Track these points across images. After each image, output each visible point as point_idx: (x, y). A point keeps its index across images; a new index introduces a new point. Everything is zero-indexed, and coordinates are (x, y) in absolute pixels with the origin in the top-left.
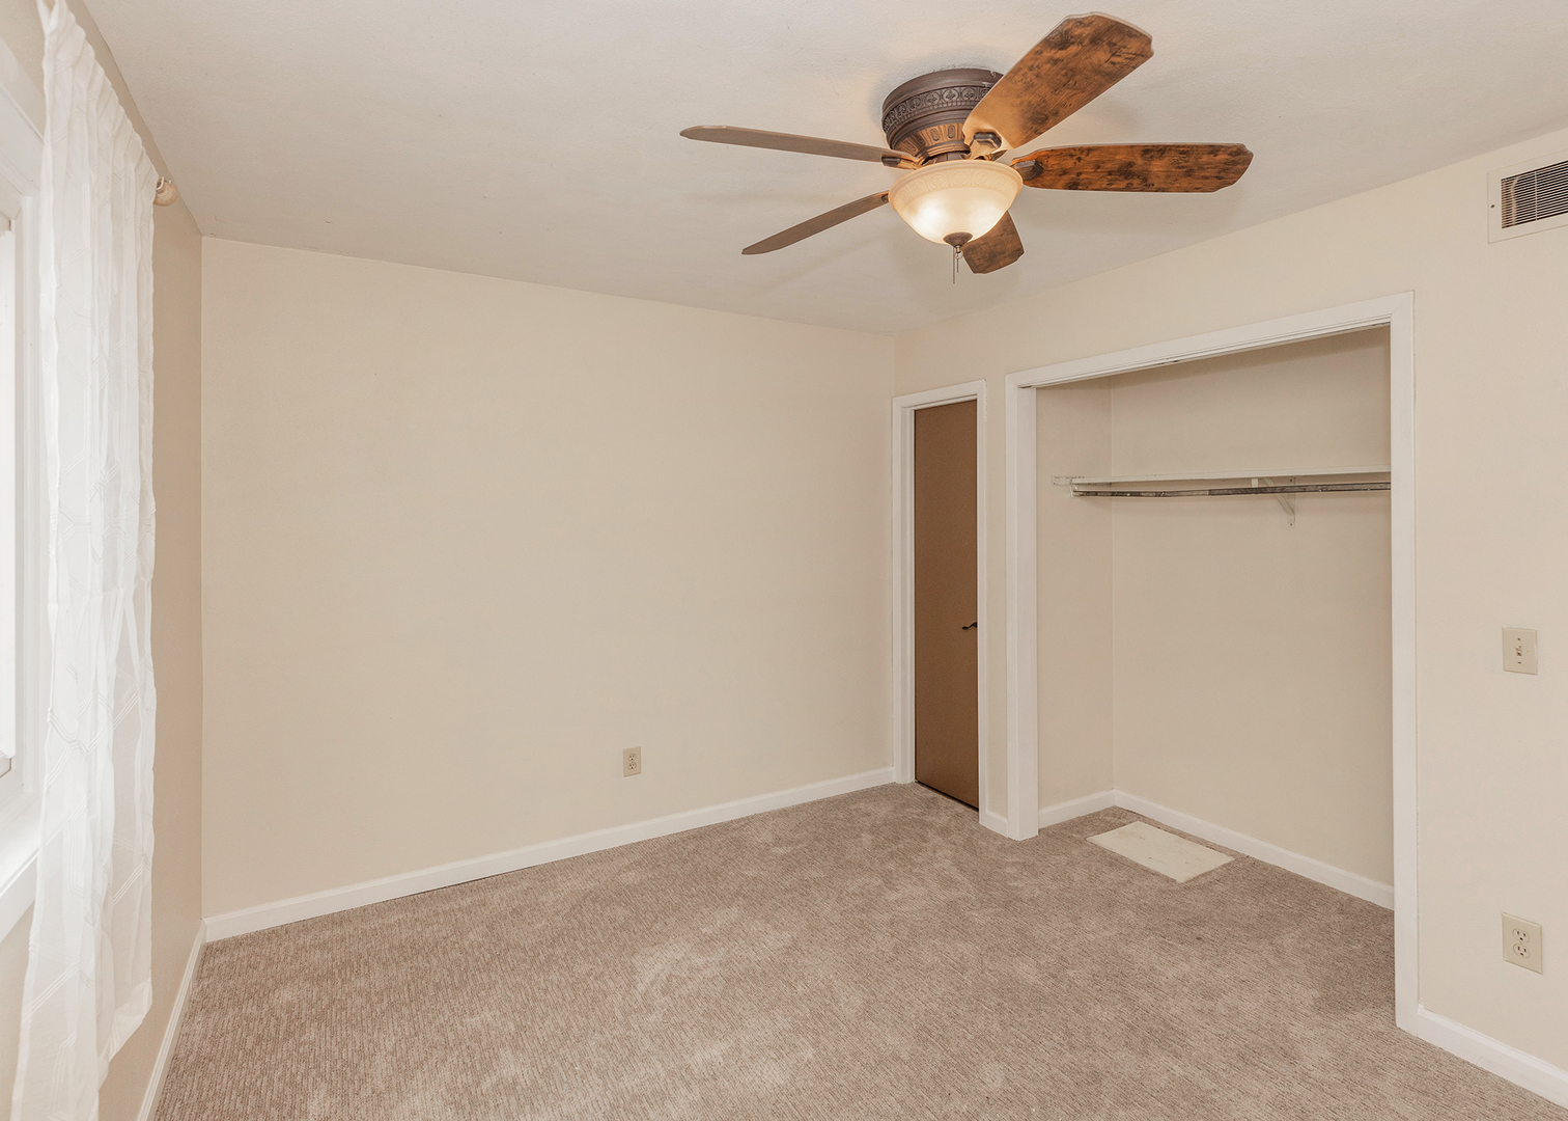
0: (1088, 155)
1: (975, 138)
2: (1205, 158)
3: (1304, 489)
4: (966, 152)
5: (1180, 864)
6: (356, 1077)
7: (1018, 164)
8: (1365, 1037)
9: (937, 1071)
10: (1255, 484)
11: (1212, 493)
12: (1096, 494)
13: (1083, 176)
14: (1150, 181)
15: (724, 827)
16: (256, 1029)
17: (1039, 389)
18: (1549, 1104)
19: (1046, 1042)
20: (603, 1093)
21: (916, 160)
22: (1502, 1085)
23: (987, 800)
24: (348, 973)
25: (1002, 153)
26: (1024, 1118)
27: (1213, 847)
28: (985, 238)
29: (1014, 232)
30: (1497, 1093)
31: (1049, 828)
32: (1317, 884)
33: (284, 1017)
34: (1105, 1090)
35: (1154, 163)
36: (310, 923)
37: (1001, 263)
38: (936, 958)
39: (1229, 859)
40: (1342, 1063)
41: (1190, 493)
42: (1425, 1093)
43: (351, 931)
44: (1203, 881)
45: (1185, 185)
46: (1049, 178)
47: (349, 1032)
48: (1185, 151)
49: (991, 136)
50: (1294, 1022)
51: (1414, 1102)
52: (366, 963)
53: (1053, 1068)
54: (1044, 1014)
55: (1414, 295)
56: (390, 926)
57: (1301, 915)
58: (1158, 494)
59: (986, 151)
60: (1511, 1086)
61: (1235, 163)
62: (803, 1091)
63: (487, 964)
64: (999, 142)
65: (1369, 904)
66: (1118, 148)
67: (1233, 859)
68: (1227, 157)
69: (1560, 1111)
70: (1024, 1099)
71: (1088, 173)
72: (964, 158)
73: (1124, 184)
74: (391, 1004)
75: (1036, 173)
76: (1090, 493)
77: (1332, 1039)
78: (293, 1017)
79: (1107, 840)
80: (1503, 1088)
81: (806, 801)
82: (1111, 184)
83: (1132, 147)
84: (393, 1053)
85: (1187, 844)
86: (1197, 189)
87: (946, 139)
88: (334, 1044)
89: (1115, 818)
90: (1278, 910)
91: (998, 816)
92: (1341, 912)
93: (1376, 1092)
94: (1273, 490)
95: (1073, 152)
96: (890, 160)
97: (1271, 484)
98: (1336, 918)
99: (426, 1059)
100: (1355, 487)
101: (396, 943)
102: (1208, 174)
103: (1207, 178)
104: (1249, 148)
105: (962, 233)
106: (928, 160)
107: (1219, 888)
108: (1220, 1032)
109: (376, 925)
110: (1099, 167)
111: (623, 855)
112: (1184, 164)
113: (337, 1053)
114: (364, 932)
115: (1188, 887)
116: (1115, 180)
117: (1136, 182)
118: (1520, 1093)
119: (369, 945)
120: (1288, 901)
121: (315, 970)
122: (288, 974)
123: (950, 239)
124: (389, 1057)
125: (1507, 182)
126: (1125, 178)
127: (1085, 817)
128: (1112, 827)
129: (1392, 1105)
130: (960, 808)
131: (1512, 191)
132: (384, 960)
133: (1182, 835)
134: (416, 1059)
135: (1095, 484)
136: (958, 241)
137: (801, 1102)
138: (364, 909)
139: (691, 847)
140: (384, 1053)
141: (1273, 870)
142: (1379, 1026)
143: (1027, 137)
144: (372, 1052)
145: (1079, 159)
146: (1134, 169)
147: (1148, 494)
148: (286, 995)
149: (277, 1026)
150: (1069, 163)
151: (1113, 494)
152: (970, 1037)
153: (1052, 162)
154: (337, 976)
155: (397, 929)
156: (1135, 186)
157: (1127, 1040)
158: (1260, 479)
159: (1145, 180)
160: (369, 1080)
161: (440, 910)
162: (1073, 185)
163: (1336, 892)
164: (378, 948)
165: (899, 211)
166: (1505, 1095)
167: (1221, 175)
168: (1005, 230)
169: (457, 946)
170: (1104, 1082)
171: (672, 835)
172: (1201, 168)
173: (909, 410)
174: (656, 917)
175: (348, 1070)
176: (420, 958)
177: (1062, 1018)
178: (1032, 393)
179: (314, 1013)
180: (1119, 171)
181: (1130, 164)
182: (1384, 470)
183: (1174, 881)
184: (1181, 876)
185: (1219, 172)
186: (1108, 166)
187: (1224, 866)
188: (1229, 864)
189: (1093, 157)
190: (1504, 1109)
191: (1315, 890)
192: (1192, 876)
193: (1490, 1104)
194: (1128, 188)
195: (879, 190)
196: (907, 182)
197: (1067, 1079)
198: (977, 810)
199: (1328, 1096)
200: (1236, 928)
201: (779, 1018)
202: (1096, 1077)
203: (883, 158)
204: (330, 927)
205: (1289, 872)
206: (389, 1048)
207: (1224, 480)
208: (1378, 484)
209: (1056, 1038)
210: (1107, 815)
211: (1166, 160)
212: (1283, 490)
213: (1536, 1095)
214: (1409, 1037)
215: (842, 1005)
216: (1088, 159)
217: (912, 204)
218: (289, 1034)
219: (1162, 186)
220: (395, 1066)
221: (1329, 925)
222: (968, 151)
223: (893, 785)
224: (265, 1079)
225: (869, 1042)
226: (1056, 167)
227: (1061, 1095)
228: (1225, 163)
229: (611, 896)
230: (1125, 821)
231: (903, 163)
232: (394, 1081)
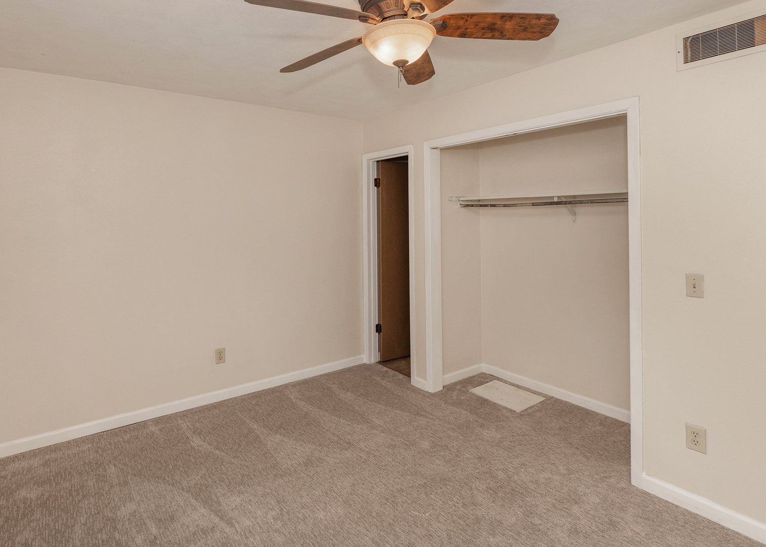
0: (471, 18)
1: (410, 7)
2: (534, 21)
3: (581, 202)
4: (405, 15)
5: (517, 402)
6: (64, 539)
7: (434, 22)
8: (616, 491)
9: (391, 521)
10: (556, 200)
11: (533, 204)
12: (472, 206)
13: (468, 30)
14: (504, 34)
15: (273, 391)
16: (5, 514)
17: (442, 149)
18: (709, 521)
19: (450, 503)
20: (205, 542)
21: (378, 19)
22: (686, 513)
23: (415, 372)
24: (59, 479)
25: (426, 15)
26: (439, 545)
27: (534, 392)
28: (414, 64)
29: (430, 62)
30: (683, 517)
31: (448, 385)
32: (588, 410)
33: (22, 506)
34: (482, 528)
35: (506, 23)
36: (38, 451)
37: (423, 79)
38: (390, 459)
39: (543, 399)
40: (605, 505)
41: (522, 205)
42: (648, 519)
43: (61, 455)
44: (530, 411)
45: (523, 36)
46: (450, 31)
47: (60, 513)
48: (523, 17)
49: (419, 5)
50: (579, 485)
51: (642, 524)
52: (70, 473)
53: (454, 516)
54: (449, 487)
55: (639, 99)
56: (83, 452)
57: (581, 427)
58: (505, 206)
59: (416, 14)
60: (690, 513)
61: (549, 25)
62: (318, 537)
63: (140, 471)
64: (423, 9)
65: (615, 420)
66: (487, 15)
67: (544, 399)
68: (545, 21)
69: (715, 525)
70: (439, 534)
71: (471, 28)
72: (404, 18)
73: (490, 35)
74: (84, 497)
75: (444, 28)
76: (469, 205)
77: (599, 493)
78: (27, 506)
79: (479, 391)
80: (686, 514)
81: (317, 375)
82: (483, 35)
83: (495, 14)
84: (85, 524)
85: (521, 392)
86: (529, 39)
87: (394, 8)
88: (51, 520)
89: (483, 379)
90: (569, 425)
91: (421, 380)
92: (601, 424)
93: (623, 520)
94: (566, 203)
95: (463, 16)
96: (363, 19)
97: (564, 200)
98: (598, 428)
99: (104, 527)
100: (608, 201)
101: (87, 461)
102: (535, 30)
103: (534, 32)
104: (557, 16)
105: (403, 60)
106: (384, 19)
107: (538, 414)
108: (542, 492)
109: (76, 451)
110: (477, 25)
111: (215, 408)
112: (523, 24)
113: (52, 526)
114: (69, 456)
115: (522, 415)
116: (486, 32)
117: (497, 34)
118: (695, 516)
119: (71, 463)
120: (574, 420)
121: (40, 478)
122: (24, 481)
123: (396, 63)
124: (83, 527)
125: (686, 39)
126: (492, 32)
127: (467, 379)
128: (482, 383)
129: (631, 527)
130: (401, 376)
131: (688, 44)
132: (80, 471)
133: (518, 387)
134: (98, 527)
135: (471, 201)
136: (401, 65)
137: (317, 542)
138: (69, 442)
139: (254, 402)
140: (80, 524)
141: (566, 404)
142: (623, 484)
143: (439, 7)
144: (72, 524)
145: (467, 20)
146: (496, 27)
147: (499, 206)
148: (23, 493)
149: (18, 511)
150: (461, 23)
151: (481, 206)
152: (409, 501)
153: (452, 21)
154: (52, 481)
155: (87, 452)
156: (496, 36)
157: (494, 499)
158: (559, 197)
159: (502, 33)
160: (71, 540)
161: (112, 442)
162: (463, 35)
163: (598, 414)
164: (77, 464)
165: (368, 48)
166: (687, 518)
167: (542, 31)
168: (425, 61)
169: (122, 461)
170: (482, 523)
171: (243, 396)
172: (532, 27)
173: (371, 161)
174: (235, 442)
175: (59, 535)
176: (101, 469)
177: (458, 489)
178: (438, 151)
179: (39, 503)
180: (488, 27)
181: (494, 24)
182: (624, 191)
183: (515, 411)
184: (518, 408)
185: (541, 30)
186: (482, 25)
187: (540, 402)
188: (543, 401)
189: (474, 19)
190: (687, 525)
191: (588, 413)
192: (524, 408)
193: (680, 523)
194: (493, 37)
195: (357, 36)
196: (373, 31)
197: (462, 522)
198: (410, 377)
199: (599, 524)
200: (548, 436)
201: (304, 495)
202: (478, 521)
203: (359, 17)
204: (49, 453)
205: (574, 405)
206: (83, 522)
207: (539, 198)
208: (622, 199)
209: (455, 500)
210: (479, 377)
211: (513, 22)
212: (570, 203)
213: (703, 517)
214: (638, 490)
215: (339, 487)
216: (471, 20)
217: (374, 43)
218: (24, 515)
219: (511, 36)
220: (86, 532)
221: (595, 432)
222: (406, 15)
223: (364, 364)
224: (10, 542)
225: (354, 507)
226: (454, 24)
227: (459, 531)
228: (544, 24)
229: (209, 431)
230: (488, 380)
231: (370, 21)
232: (86, 541)
